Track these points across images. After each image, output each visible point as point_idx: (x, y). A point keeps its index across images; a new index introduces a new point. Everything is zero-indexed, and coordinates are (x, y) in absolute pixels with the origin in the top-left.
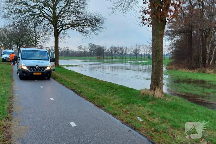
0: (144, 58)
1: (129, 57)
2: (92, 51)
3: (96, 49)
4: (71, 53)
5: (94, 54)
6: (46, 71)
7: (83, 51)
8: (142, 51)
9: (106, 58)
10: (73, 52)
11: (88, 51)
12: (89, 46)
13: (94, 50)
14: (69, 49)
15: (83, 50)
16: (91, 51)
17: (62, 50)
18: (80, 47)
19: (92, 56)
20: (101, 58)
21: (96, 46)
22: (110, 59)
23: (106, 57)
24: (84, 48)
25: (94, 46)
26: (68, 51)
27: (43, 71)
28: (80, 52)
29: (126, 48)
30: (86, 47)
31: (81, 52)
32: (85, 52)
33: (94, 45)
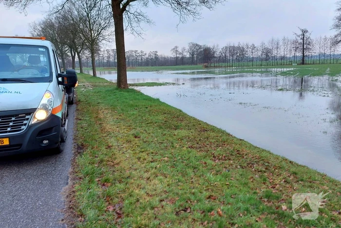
0: (285, 63)
1: (259, 63)
2: (195, 56)
3: (201, 52)
4: (162, 61)
5: (198, 61)
6: (30, 127)
7: (181, 56)
8: (282, 50)
9: (219, 67)
10: (165, 58)
11: (188, 55)
12: (188, 48)
13: (197, 54)
14: (157, 54)
15: (180, 54)
16: (193, 55)
17: (147, 56)
18: (175, 49)
19: (194, 64)
20: (211, 67)
21: (200, 46)
22: (225, 67)
23: (218, 65)
24: (181, 51)
25: (197, 47)
26: (157, 58)
27: (16, 128)
28: (175, 58)
29: (254, 47)
30: (184, 49)
31: (177, 58)
32: (183, 58)
33: (197, 45)
